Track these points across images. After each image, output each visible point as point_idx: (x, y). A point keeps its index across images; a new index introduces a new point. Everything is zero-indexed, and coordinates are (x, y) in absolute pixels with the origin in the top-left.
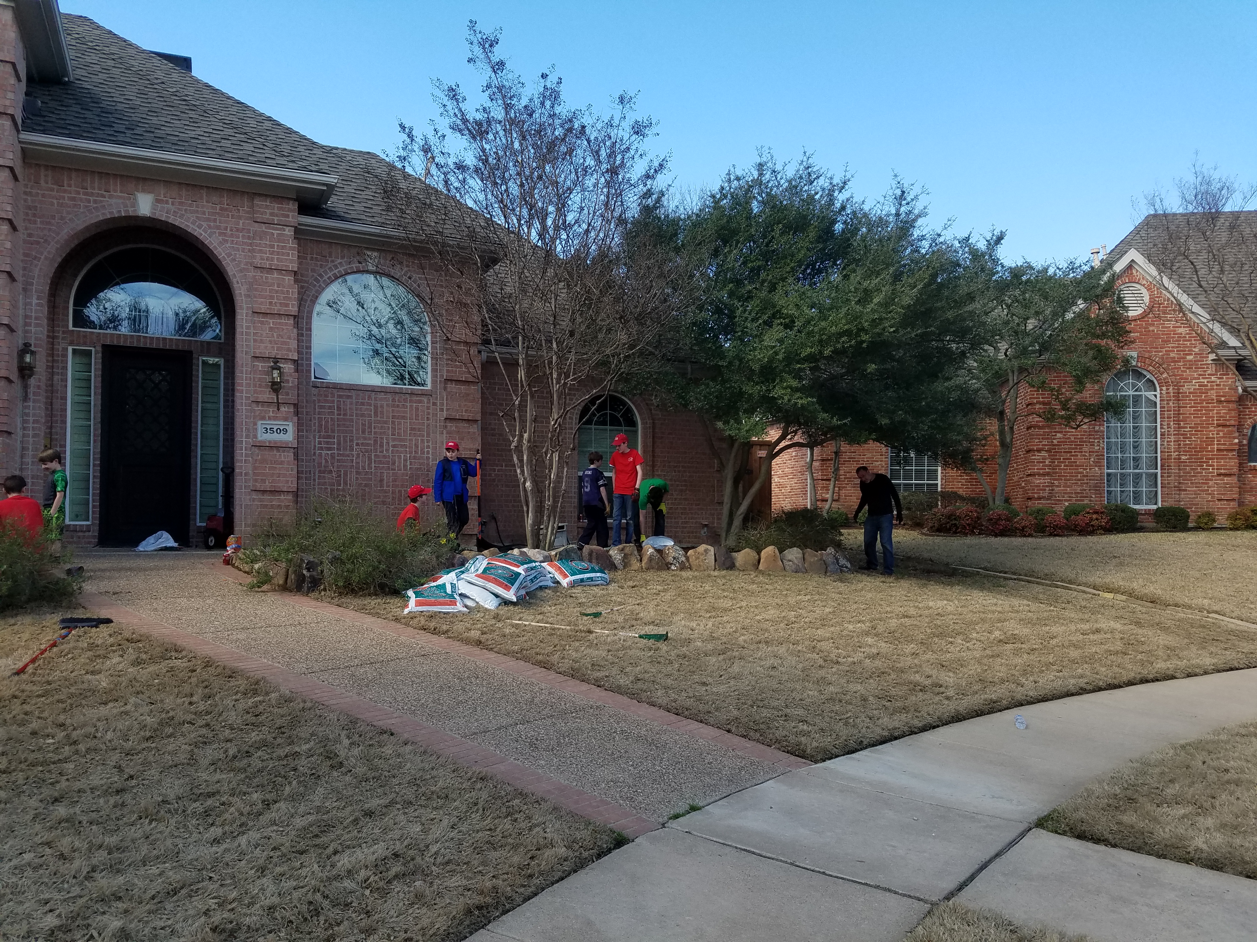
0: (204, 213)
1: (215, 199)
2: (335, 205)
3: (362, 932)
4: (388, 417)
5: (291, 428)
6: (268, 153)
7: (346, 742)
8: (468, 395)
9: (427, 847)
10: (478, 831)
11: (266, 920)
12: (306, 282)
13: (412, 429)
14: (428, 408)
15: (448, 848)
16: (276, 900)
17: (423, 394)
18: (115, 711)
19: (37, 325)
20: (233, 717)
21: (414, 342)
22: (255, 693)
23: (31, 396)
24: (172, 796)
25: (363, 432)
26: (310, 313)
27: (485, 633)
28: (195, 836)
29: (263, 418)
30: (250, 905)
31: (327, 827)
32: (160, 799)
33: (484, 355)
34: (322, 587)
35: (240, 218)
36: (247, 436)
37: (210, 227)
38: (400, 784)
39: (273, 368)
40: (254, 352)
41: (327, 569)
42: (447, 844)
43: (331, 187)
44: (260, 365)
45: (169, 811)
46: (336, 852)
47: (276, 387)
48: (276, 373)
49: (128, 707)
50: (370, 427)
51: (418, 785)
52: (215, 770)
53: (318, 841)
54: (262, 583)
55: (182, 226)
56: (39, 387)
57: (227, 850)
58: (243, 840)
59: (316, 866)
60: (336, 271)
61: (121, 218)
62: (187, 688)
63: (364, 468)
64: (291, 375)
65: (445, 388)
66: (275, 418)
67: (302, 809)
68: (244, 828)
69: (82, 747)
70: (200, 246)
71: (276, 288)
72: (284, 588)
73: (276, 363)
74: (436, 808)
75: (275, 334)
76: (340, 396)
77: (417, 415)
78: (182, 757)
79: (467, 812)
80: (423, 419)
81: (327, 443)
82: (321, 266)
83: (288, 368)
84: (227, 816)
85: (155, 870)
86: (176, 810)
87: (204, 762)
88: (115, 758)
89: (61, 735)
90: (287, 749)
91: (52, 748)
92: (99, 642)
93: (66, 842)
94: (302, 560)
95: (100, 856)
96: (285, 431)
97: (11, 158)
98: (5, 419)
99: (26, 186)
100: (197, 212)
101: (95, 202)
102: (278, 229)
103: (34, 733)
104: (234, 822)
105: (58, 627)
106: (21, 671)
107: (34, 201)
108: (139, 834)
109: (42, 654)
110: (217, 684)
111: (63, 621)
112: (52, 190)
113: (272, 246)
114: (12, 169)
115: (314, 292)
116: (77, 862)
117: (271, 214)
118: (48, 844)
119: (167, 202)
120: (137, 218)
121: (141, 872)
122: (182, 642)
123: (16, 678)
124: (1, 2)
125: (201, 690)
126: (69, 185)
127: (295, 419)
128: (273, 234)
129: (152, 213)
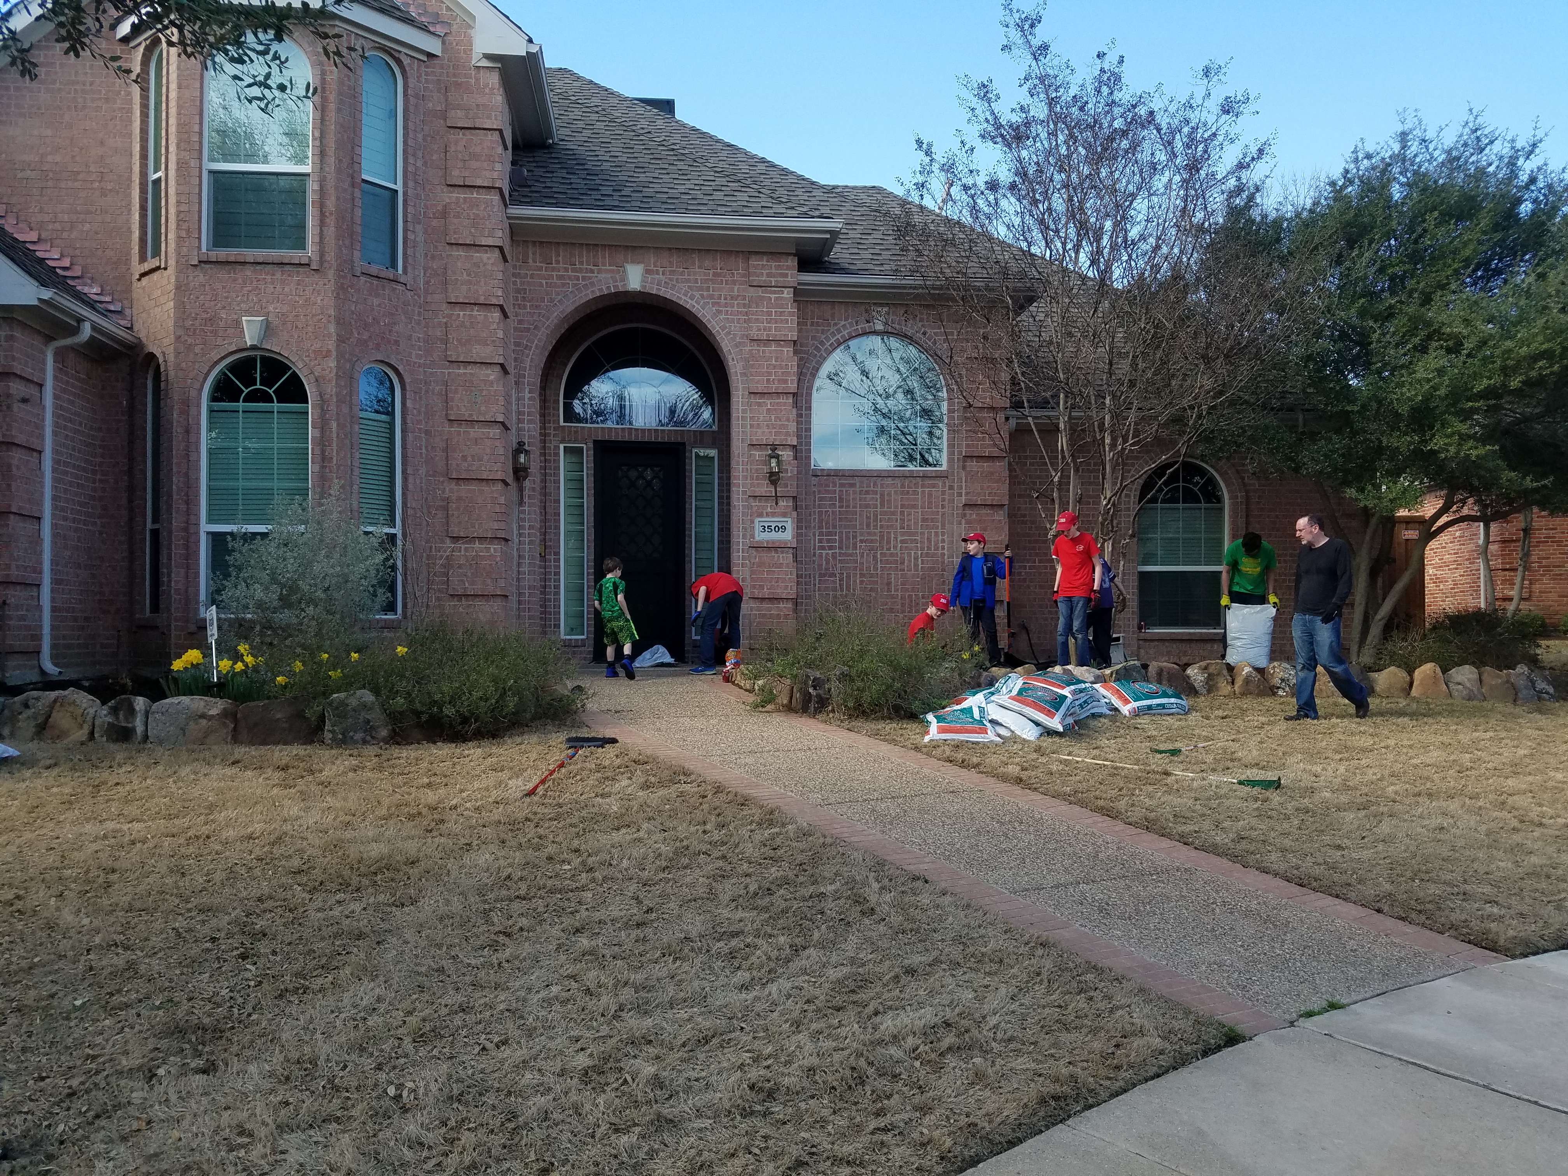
0: (696, 281)
1: (707, 263)
2: (838, 255)
3: (916, 1108)
4: (896, 507)
5: (789, 524)
6: (766, 201)
7: (876, 886)
8: (992, 473)
9: (984, 1017)
10: (1044, 1007)
11: (806, 1083)
12: (805, 352)
13: (924, 520)
14: (943, 493)
15: (1009, 1022)
16: (815, 1061)
17: (939, 476)
18: (628, 837)
19: (530, 422)
20: (749, 849)
21: (926, 413)
22: (771, 823)
23: (526, 500)
24: (694, 934)
25: (868, 526)
26: (810, 388)
27: (1026, 769)
28: (722, 980)
29: (761, 515)
30: (788, 1063)
31: (864, 982)
32: (683, 936)
33: (1013, 422)
34: (830, 708)
35: (734, 282)
36: (744, 537)
37: (702, 297)
38: (943, 940)
39: (771, 457)
40: (752, 439)
41: (835, 687)
42: (1007, 1018)
43: (835, 235)
44: (757, 454)
45: (693, 950)
46: (876, 1013)
47: (773, 478)
48: (774, 463)
49: (641, 834)
50: (876, 520)
51: (964, 944)
52: (737, 907)
53: (854, 997)
54: (766, 702)
55: (674, 299)
56: (533, 489)
57: (757, 999)
58: (773, 988)
59: (856, 1026)
60: (839, 336)
61: (609, 295)
62: (699, 815)
63: (868, 568)
64: (790, 464)
65: (964, 468)
66: (774, 514)
67: (834, 958)
68: (772, 976)
69: (598, 875)
70: (692, 321)
71: (774, 362)
72: (789, 709)
73: (773, 450)
74: (989, 974)
75: (773, 417)
76: (842, 485)
77: (930, 503)
78: (701, 891)
79: (1027, 982)
80: (936, 506)
81: (828, 541)
82: (823, 332)
83: (786, 455)
84: (753, 959)
85: (683, 1014)
86: (700, 949)
87: (725, 898)
88: (632, 888)
89: (577, 861)
90: (812, 889)
91: (569, 875)
92: (607, 763)
93: (592, 977)
94: (808, 677)
95: (627, 994)
96: (784, 528)
97: (499, 237)
98: (502, 525)
99: (515, 267)
100: (688, 281)
101: (584, 278)
102: (774, 292)
103: (550, 858)
104: (761, 967)
105: (564, 746)
106: (532, 792)
107: (522, 283)
108: (664, 973)
109: (551, 774)
110: (729, 812)
111: (569, 740)
112: (541, 269)
113: (769, 314)
114: (501, 248)
115: (814, 364)
116: (604, 999)
117: (768, 275)
118: (573, 977)
119: (657, 273)
120: (626, 293)
121: (669, 1015)
122: (689, 765)
123: (528, 800)
124: (485, 63)
125: (713, 818)
126: (558, 262)
127: (794, 514)
128: (770, 299)
129: (643, 286)
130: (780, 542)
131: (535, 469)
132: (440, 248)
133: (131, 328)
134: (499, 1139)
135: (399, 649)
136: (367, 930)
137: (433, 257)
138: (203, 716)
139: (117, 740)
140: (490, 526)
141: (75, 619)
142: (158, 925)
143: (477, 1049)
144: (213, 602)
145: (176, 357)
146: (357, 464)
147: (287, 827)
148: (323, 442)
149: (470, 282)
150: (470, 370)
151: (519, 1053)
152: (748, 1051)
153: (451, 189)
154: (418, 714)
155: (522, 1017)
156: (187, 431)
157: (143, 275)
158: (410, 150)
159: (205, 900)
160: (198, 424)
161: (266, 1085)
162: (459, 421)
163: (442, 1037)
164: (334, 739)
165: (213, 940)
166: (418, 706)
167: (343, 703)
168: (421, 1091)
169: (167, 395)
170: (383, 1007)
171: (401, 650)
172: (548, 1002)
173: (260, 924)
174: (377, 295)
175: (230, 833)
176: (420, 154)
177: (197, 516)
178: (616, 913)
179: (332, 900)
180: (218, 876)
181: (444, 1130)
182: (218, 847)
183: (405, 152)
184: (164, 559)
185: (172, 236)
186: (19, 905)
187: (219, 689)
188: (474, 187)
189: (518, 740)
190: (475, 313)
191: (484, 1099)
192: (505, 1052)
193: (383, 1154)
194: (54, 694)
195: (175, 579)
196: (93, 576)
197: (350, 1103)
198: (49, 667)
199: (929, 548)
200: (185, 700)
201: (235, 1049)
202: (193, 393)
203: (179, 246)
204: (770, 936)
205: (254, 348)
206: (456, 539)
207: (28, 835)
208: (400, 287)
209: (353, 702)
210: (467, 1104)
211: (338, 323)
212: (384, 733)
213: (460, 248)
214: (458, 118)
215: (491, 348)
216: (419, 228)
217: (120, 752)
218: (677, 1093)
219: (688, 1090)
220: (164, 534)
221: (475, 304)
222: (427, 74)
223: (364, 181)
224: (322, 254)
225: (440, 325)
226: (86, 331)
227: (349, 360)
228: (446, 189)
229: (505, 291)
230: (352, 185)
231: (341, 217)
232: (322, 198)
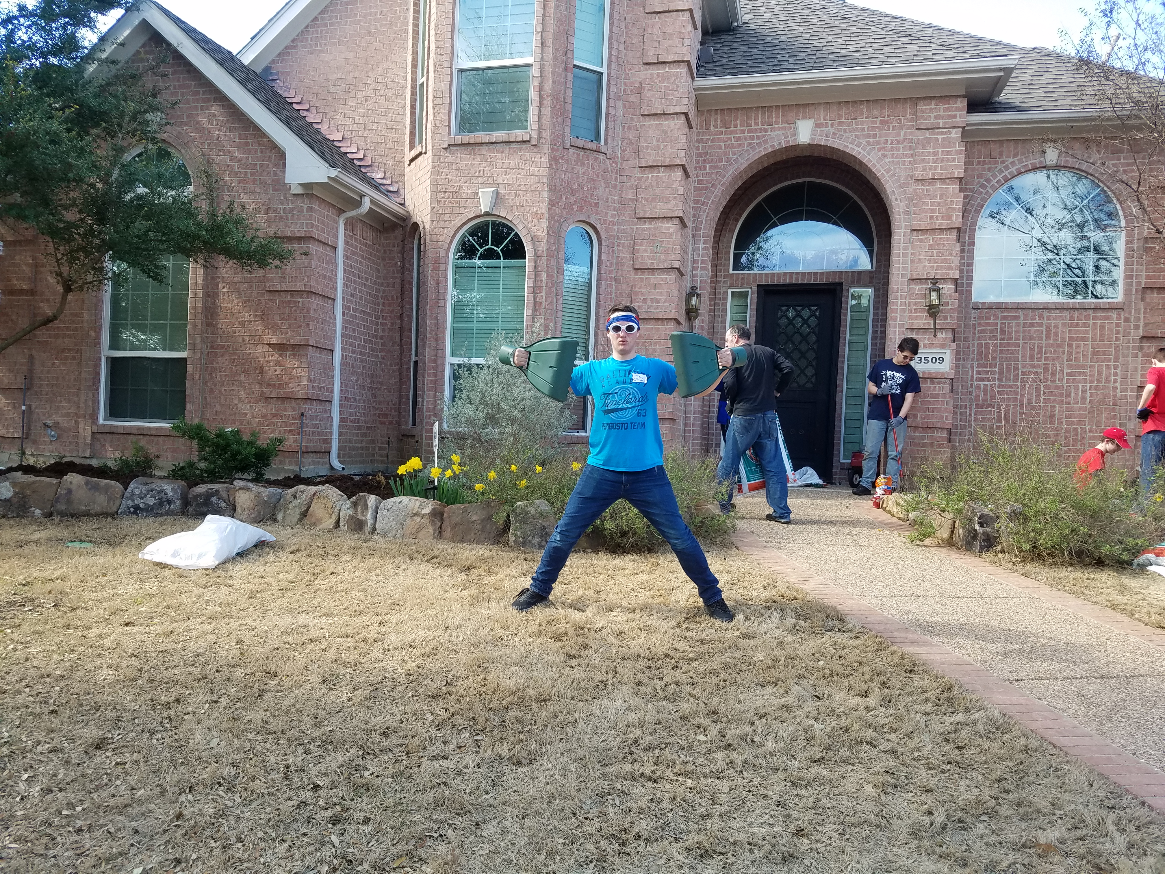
0: (863, 130)
1: (875, 112)
2: (1009, 94)
4: (1063, 339)
5: (948, 355)
6: (935, 49)
12: (971, 190)
13: (1094, 353)
14: (1118, 325)
17: (1112, 308)
19: (703, 269)
25: (1032, 358)
26: (974, 224)
34: (999, 548)
35: (901, 128)
37: (869, 143)
39: (932, 290)
40: (912, 274)
41: (1005, 525)
43: (1009, 71)
44: (917, 287)
47: (933, 311)
48: (934, 296)
50: (1040, 352)
54: (924, 535)
55: (841, 148)
56: (702, 328)
60: (1006, 173)
61: (780, 150)
63: (1030, 401)
64: (950, 296)
65: (1142, 299)
66: (930, 347)
70: (857, 167)
71: (938, 199)
72: (950, 543)
73: (934, 284)
75: (935, 252)
76: (1004, 318)
77: (1102, 335)
80: (1109, 339)
81: (987, 373)
82: (989, 169)
83: (948, 288)
94: (973, 512)
96: (942, 360)
97: (686, 105)
99: (698, 133)
100: (856, 130)
101: (758, 137)
102: (942, 133)
107: (704, 148)
112: (721, 133)
113: (936, 154)
114: (687, 115)
115: (979, 201)
117: (936, 118)
119: (827, 126)
120: (797, 147)
126: (736, 125)
127: (954, 346)
128: (937, 140)
129: (812, 139)
130: (937, 373)
131: (704, 310)
132: (636, 120)
133: (403, 204)
135: (574, 464)
137: (629, 128)
138: (417, 514)
141: (359, 428)
145: (431, 224)
146: (560, 308)
148: (536, 290)
149: (658, 147)
150: (654, 225)
153: (647, 67)
156: (438, 284)
157: (412, 160)
158: (615, 37)
160: (446, 277)
162: (642, 270)
164: (515, 542)
167: (524, 511)
169: (425, 254)
174: (582, 164)
176: (622, 40)
177: (443, 350)
183: (610, 38)
184: (421, 384)
185: (430, 126)
188: (666, 63)
190: (661, 174)
194: (314, 489)
195: (426, 399)
198: (336, 464)
199: (1099, 381)
200: (407, 499)
202: (443, 253)
203: (434, 133)
205: (487, 214)
208: (601, 157)
209: (532, 510)
211: (550, 190)
213: (652, 118)
214: (655, 4)
215: (672, 204)
216: (619, 104)
217: (356, 541)
220: (421, 365)
221: (662, 166)
223: (576, 66)
224: (540, 131)
225: (631, 187)
226: (367, 204)
227: (558, 221)
228: (642, 67)
229: (688, 151)
230: (566, 70)
231: (555, 98)
232: (541, 83)
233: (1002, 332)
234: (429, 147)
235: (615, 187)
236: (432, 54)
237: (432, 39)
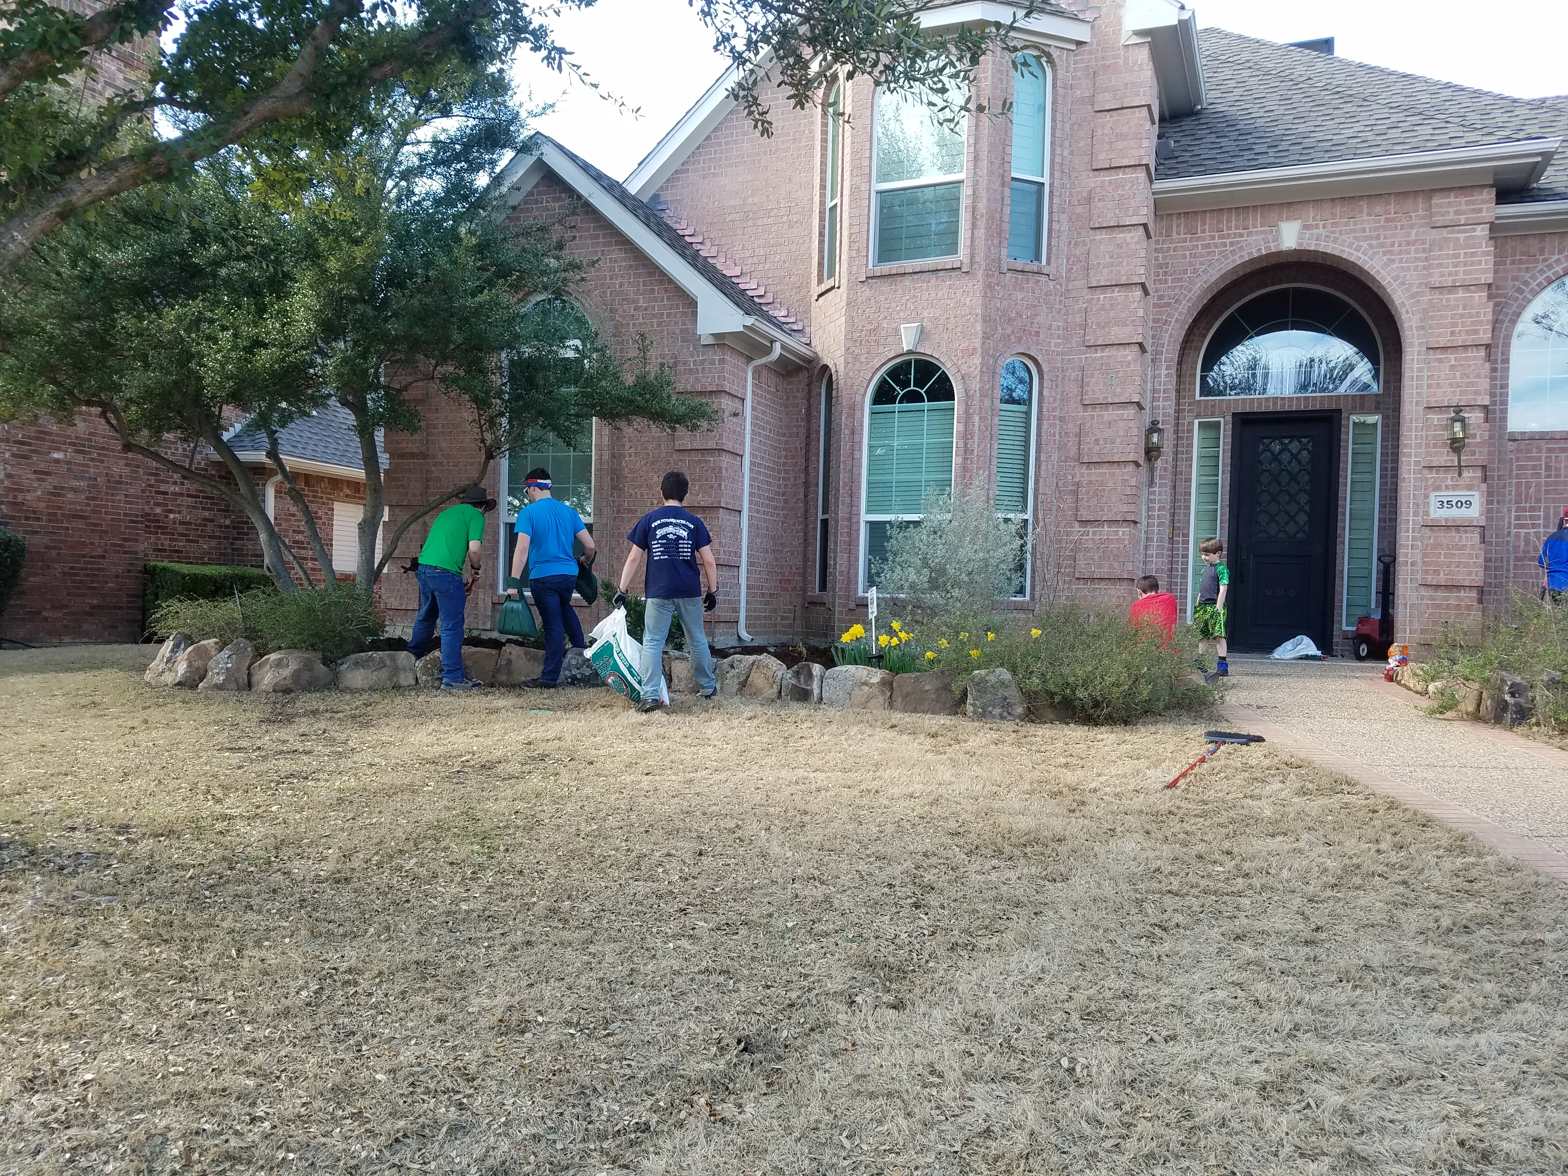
1: (1378, 209)
2: (1551, 179)
5: (1477, 499)
6: (1453, 131)
12: (1503, 296)
18: (1287, 846)
19: (1165, 399)
20: (1437, 879)
22: (1463, 851)
23: (1157, 480)
24: (1375, 963)
26: (1508, 337)
28: (1415, 1019)
29: (1438, 488)
30: (1504, 1126)
32: (1362, 963)
34: (1534, 720)
35: (1412, 226)
36: (1416, 514)
37: (1371, 246)
39: (1454, 420)
40: (1429, 401)
41: (1541, 695)
43: (1547, 157)
44: (1436, 418)
45: (1375, 980)
47: (1456, 445)
48: (1457, 427)
52: (1426, 941)
54: (1445, 708)
55: (1336, 253)
56: (1166, 469)
57: (1460, 1047)
58: (1481, 1039)
60: (1549, 274)
61: (1260, 258)
62: (1369, 831)
64: (1479, 427)
66: (1455, 488)
68: (1479, 1025)
69: (1256, 882)
70: (1356, 274)
71: (1461, 311)
72: (1476, 717)
73: (1457, 413)
75: (1458, 374)
76: (1550, 450)
78: (1379, 917)
82: (1527, 270)
83: (1475, 417)
84: (1452, 1002)
85: (1369, 1048)
86: (1385, 981)
87: (1410, 929)
88: (1297, 902)
89: (1230, 865)
90: (1524, 934)
91: (1222, 877)
92: (1254, 762)
93: (1261, 988)
94: (1503, 681)
95: (1301, 1015)
96: (1469, 504)
97: (1144, 214)
98: (1133, 508)
99: (1157, 242)
100: (1355, 231)
101: (1232, 244)
102: (1465, 231)
103: (1200, 857)
104: (1463, 1013)
105: (1203, 740)
106: (1173, 785)
107: (1165, 258)
108: (1343, 999)
109: (1192, 768)
110: (1408, 833)
111: (1209, 734)
112: (1185, 240)
113: (1456, 256)
114: (1145, 226)
115: (1515, 307)
116: (1278, 1015)
117: (1456, 213)
118: (1239, 985)
119: (1317, 227)
120: (1280, 253)
121: (1352, 1045)
122: (1351, 775)
123: (1169, 792)
124: (1136, 40)
125: (1388, 837)
126: (1203, 231)
127: (1484, 486)
128: (1458, 239)
129: (1299, 244)
130: (1463, 519)
131: (1168, 448)
132: (1084, 234)
133: (809, 344)
134: (1175, 1136)
135: (1034, 631)
136: (1025, 899)
137: (1076, 244)
138: (865, 684)
139: (798, 700)
140: (1119, 509)
141: (763, 595)
142: (845, 866)
143: (1145, 1039)
144: (871, 581)
145: (845, 367)
146: (995, 454)
147: (942, 791)
148: (966, 436)
149: (1112, 264)
150: (1107, 352)
151: (1189, 1052)
152: (1452, 1103)
153: (1097, 173)
154: (1052, 695)
155: (1187, 1015)
157: (820, 296)
159: (880, 848)
160: (862, 425)
161: (950, 1031)
162: (1093, 405)
163: (1109, 1020)
164: (975, 712)
165: (890, 886)
166: (1052, 687)
167: (983, 680)
168: (1094, 1070)
170: (1048, 978)
171: (1035, 633)
172: (1215, 1006)
173: (929, 877)
174: (1022, 289)
175: (896, 791)
176: (1067, 144)
177: (859, 507)
178: (1279, 926)
179: (988, 866)
180: (890, 828)
181: (1118, 1113)
182: (886, 802)
183: (1053, 144)
184: (831, 545)
185: (844, 257)
186: (739, 833)
187: (877, 660)
188: (1120, 167)
189: (1153, 729)
190: (1116, 294)
191: (1157, 1091)
192: (1172, 1048)
193: (1063, 1124)
194: (752, 658)
195: (839, 561)
196: (777, 559)
197: (1027, 1066)
198: (744, 635)
200: (852, 668)
201: (918, 991)
202: (859, 399)
203: (850, 266)
204: (1472, 980)
205: (910, 352)
206: (1084, 523)
207: (740, 775)
208: (1043, 279)
209: (992, 679)
210: (1140, 1092)
211: (984, 320)
212: (1020, 710)
213: (1104, 231)
214: (1106, 100)
215: (1130, 328)
217: (801, 711)
218: (1369, 1130)
219: (1382, 1130)
220: (831, 523)
221: (1117, 285)
222: (1076, 62)
223: (1013, 179)
224: (972, 256)
225: (1079, 311)
226: (777, 350)
227: (993, 356)
228: (1091, 174)
229: (1147, 268)
230: (1003, 185)
231: (991, 218)
232: (975, 201)
233: (1548, 468)
234: (844, 281)
235: (1059, 312)
236: (847, 175)
237: (847, 158)
